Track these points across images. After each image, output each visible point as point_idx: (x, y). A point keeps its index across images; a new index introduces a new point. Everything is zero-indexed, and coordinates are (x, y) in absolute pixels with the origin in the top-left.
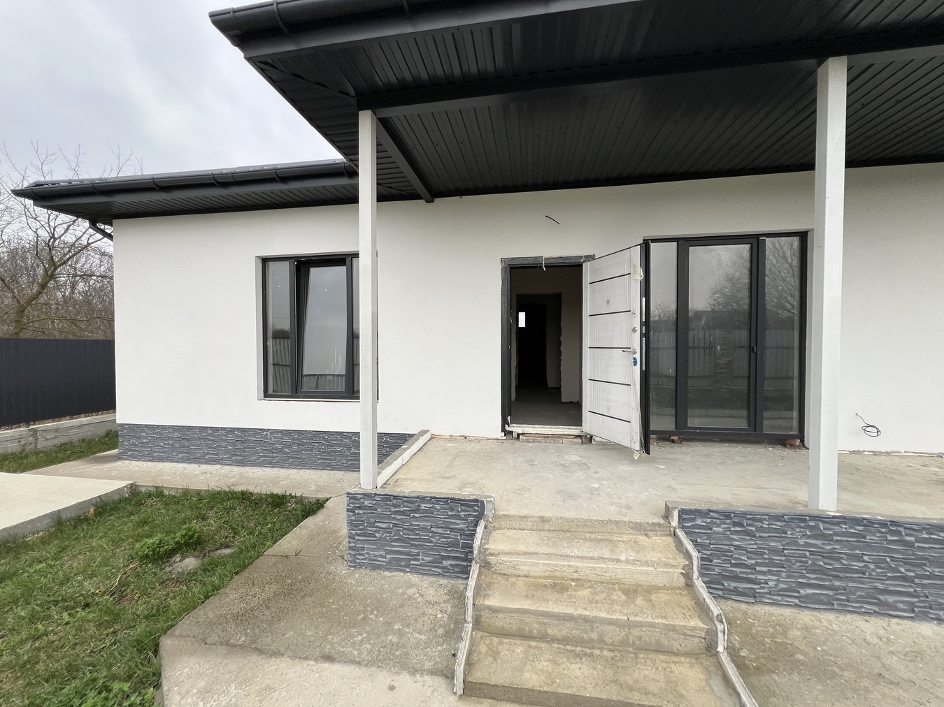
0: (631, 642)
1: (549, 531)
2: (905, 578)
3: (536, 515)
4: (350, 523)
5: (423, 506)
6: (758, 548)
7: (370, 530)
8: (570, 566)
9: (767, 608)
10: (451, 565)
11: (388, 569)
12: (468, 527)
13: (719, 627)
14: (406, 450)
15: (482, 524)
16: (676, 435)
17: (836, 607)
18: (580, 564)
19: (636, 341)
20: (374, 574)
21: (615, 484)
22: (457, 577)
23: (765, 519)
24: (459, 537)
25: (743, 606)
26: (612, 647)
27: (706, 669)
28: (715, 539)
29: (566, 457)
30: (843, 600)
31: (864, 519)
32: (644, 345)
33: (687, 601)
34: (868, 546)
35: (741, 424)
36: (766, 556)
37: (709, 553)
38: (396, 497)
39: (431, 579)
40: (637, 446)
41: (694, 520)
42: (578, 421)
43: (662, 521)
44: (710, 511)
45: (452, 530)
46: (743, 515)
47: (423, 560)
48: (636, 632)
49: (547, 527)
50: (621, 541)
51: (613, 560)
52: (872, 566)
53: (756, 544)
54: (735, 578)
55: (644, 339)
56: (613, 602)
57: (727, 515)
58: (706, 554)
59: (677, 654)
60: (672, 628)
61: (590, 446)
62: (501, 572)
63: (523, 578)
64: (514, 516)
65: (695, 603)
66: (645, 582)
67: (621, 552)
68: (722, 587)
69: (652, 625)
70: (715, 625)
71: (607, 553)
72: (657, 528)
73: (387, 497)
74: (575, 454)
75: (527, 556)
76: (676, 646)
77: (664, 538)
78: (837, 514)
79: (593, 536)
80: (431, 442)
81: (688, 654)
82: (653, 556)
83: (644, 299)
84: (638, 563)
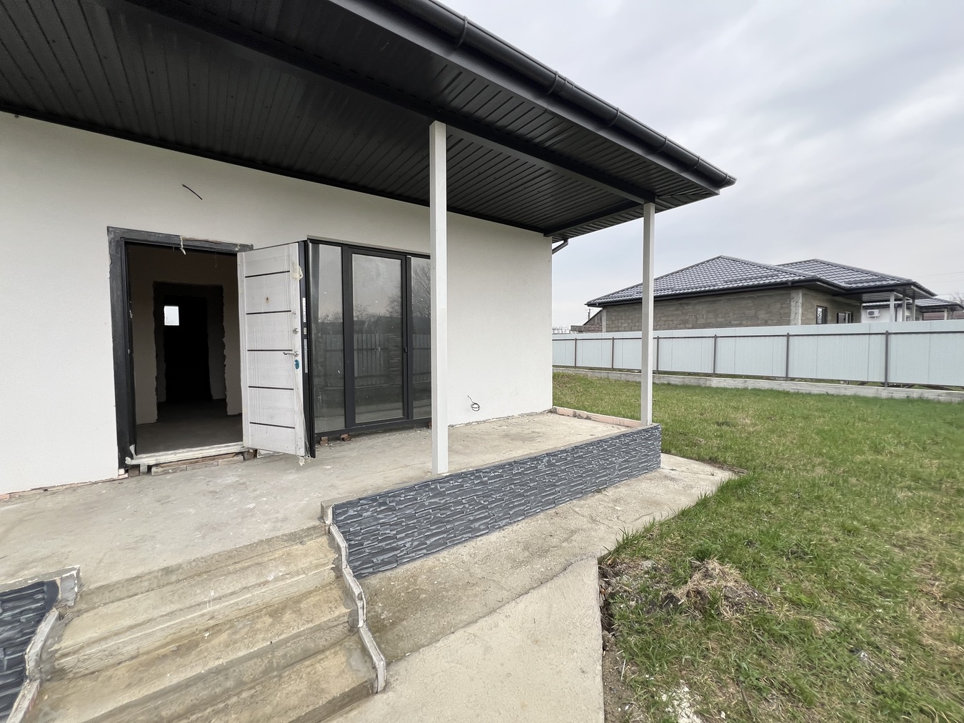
0: (275, 665)
1: (178, 581)
2: (484, 507)
3: (156, 568)
6: (398, 519)
8: (203, 615)
9: (405, 567)
12: (21, 631)
13: (359, 604)
15: (53, 615)
16: (346, 433)
17: (449, 544)
18: (217, 607)
19: (297, 343)
21: (275, 498)
23: (402, 493)
25: (388, 573)
26: (252, 684)
27: (349, 650)
28: (365, 524)
29: (219, 481)
30: (452, 538)
31: (462, 473)
32: (306, 347)
33: (336, 593)
34: (465, 492)
35: (398, 414)
36: (404, 524)
37: (360, 538)
40: (302, 452)
41: (347, 511)
42: (238, 436)
43: (317, 523)
44: (360, 499)
46: (386, 495)
48: (279, 653)
49: (174, 578)
50: (271, 560)
51: (259, 585)
52: (467, 506)
53: (396, 516)
54: (383, 551)
55: (305, 341)
56: (256, 632)
57: (373, 499)
58: (357, 540)
59: (323, 651)
60: (319, 628)
61: (254, 462)
62: (87, 672)
63: (128, 663)
64: (118, 582)
65: (343, 592)
66: (295, 593)
67: (271, 571)
68: (372, 564)
69: (298, 635)
70: (356, 605)
71: (252, 580)
72: (312, 532)
74: (230, 476)
75: (134, 630)
76: (322, 643)
77: (319, 540)
78: (448, 474)
79: (238, 566)
81: (333, 645)
82: (304, 563)
83: (304, 300)
84: (288, 576)
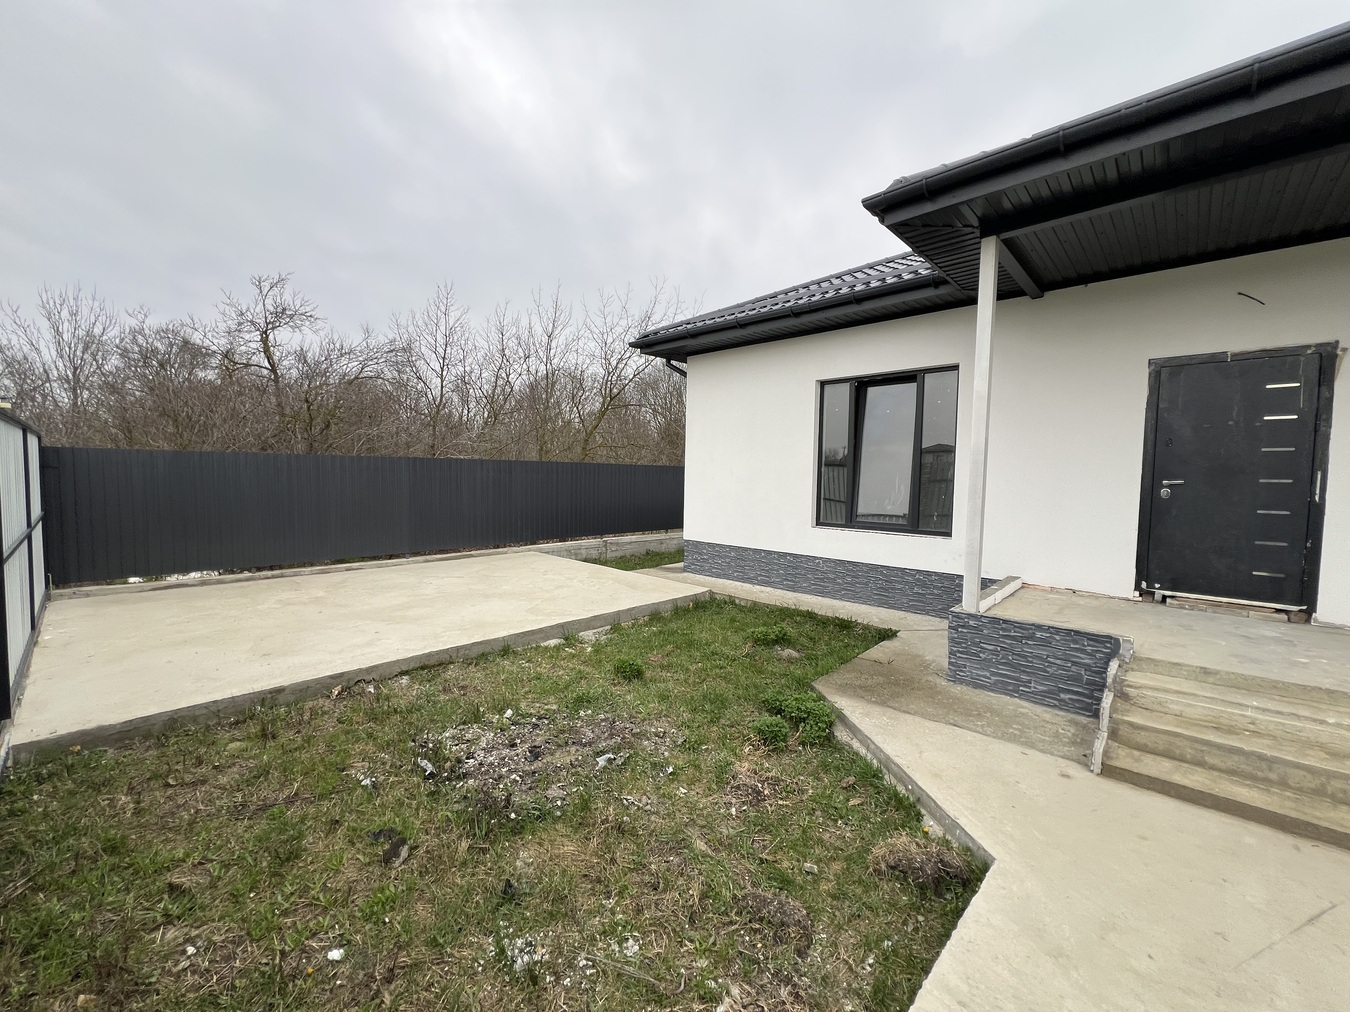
0: (1329, 792)
1: (1216, 684)
3: (1195, 664)
4: (952, 640)
5: (1038, 635)
7: (974, 649)
8: (1244, 716)
10: (1070, 699)
11: (992, 691)
12: (1095, 663)
14: (997, 590)
15: (1116, 662)
18: (1261, 717)
20: (977, 691)
21: (1343, 664)
22: (1079, 713)
24: (1083, 673)
29: (1253, 630)
38: (1005, 621)
39: (1044, 708)
45: (1074, 663)
47: (1035, 688)
48: (1337, 784)
49: (1211, 680)
51: (1315, 720)
56: (1307, 754)
62: (1144, 705)
64: (1162, 661)
71: (1305, 712)
73: (995, 620)
75: (1180, 695)
80: (1022, 590)
